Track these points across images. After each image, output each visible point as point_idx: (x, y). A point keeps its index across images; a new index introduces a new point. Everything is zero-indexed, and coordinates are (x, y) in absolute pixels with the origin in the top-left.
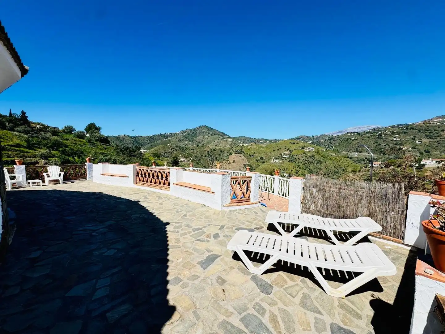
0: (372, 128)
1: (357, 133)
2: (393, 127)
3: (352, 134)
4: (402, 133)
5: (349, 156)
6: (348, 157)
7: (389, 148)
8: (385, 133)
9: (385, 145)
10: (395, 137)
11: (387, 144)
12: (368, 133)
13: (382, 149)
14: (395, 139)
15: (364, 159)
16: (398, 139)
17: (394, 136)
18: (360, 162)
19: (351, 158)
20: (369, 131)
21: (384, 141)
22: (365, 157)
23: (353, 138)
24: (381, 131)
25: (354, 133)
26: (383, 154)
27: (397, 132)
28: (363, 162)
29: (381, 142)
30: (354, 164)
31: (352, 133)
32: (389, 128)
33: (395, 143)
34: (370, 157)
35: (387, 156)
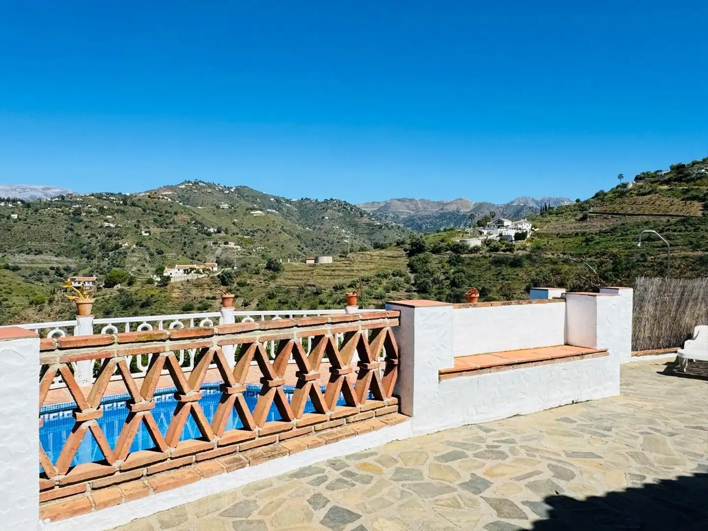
0: (55, 191)
1: (22, 202)
2: (99, 197)
3: (10, 205)
4: (118, 213)
5: (10, 265)
6: (7, 267)
7: (98, 244)
8: (86, 208)
9: (89, 238)
10: (106, 221)
11: (93, 235)
12: (49, 204)
13: (84, 245)
14: (106, 224)
15: (49, 270)
16: (112, 225)
17: (104, 217)
18: (40, 280)
19: (15, 269)
20: (51, 202)
21: (86, 227)
22: (50, 265)
23: (15, 216)
24: (77, 202)
25: (14, 201)
26: (88, 258)
27: (109, 209)
28: (45, 279)
29: (79, 228)
30: (25, 285)
31: (8, 200)
32: (92, 197)
33: (107, 231)
34: (60, 266)
35: (95, 261)
